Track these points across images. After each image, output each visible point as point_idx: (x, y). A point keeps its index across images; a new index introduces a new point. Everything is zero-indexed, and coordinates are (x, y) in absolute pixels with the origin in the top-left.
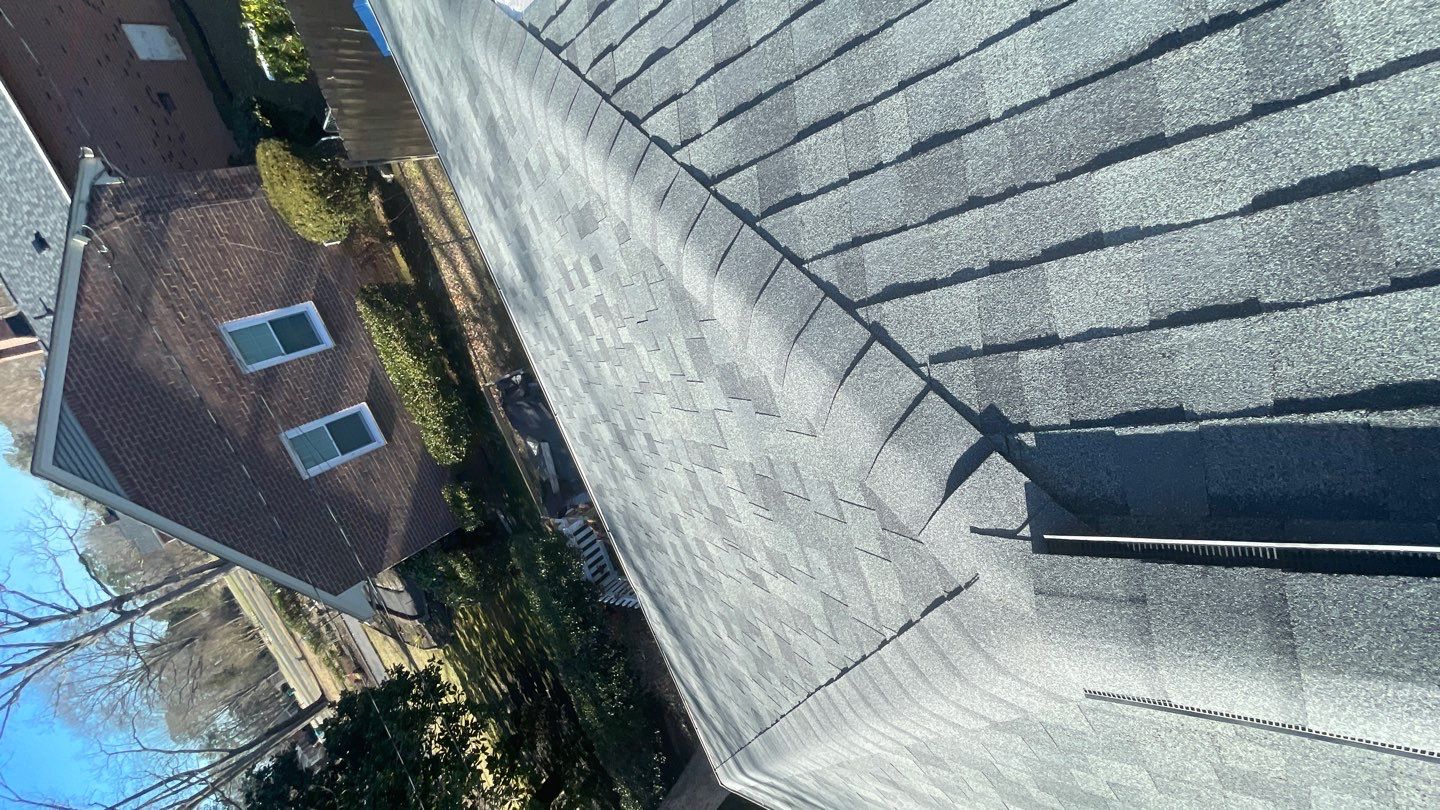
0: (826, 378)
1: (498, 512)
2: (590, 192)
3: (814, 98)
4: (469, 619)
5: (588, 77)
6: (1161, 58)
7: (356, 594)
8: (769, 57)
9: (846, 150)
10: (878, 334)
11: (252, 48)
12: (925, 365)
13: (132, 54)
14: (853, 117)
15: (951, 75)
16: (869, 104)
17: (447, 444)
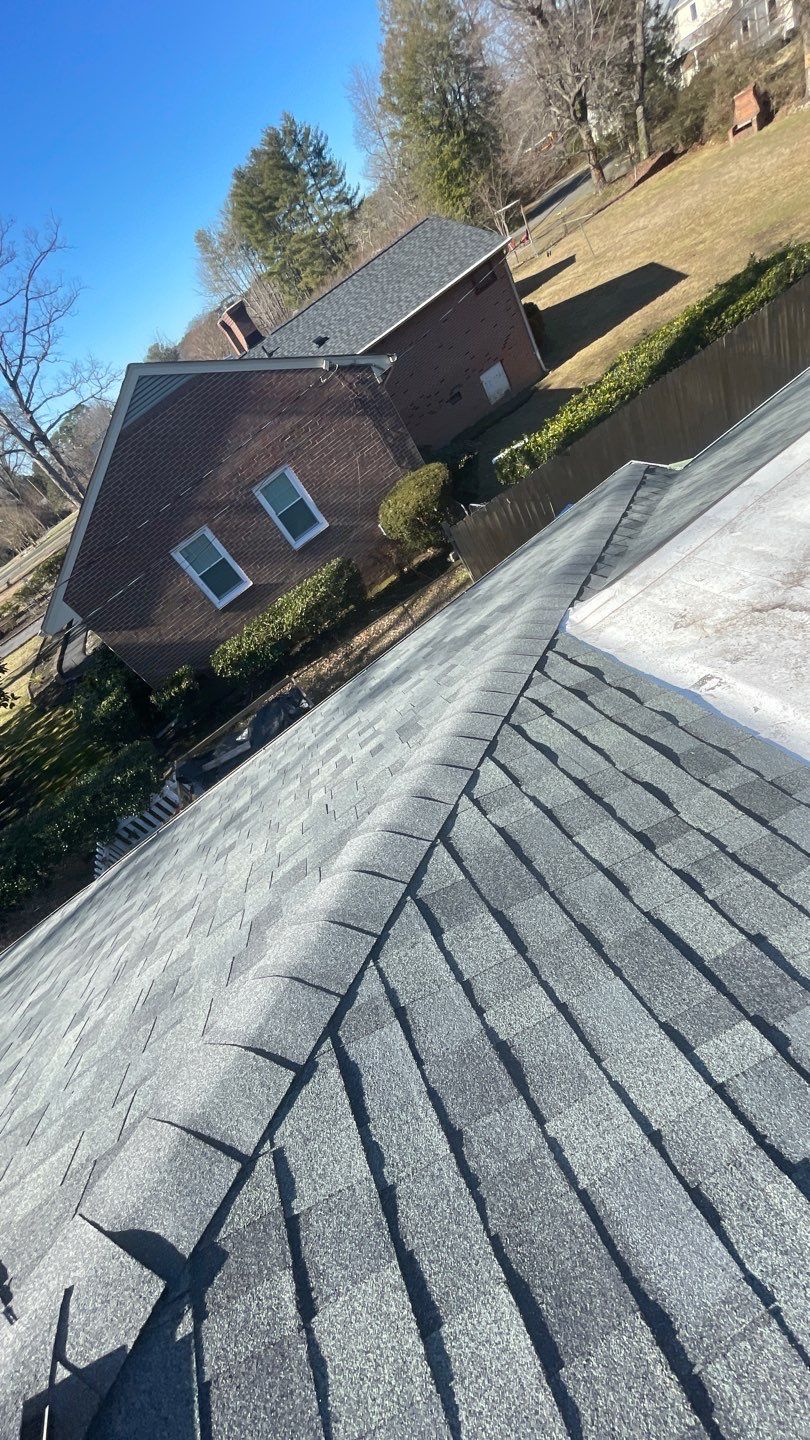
0: (253, 1030)
1: (176, 720)
2: (429, 727)
3: (536, 917)
4: (64, 720)
5: (522, 699)
6: (643, 1323)
7: (67, 614)
8: (566, 859)
9: (491, 968)
10: (304, 1073)
11: (510, 444)
12: (272, 1145)
13: (482, 371)
14: (525, 965)
15: (581, 1060)
16: (539, 977)
17: (231, 659)
